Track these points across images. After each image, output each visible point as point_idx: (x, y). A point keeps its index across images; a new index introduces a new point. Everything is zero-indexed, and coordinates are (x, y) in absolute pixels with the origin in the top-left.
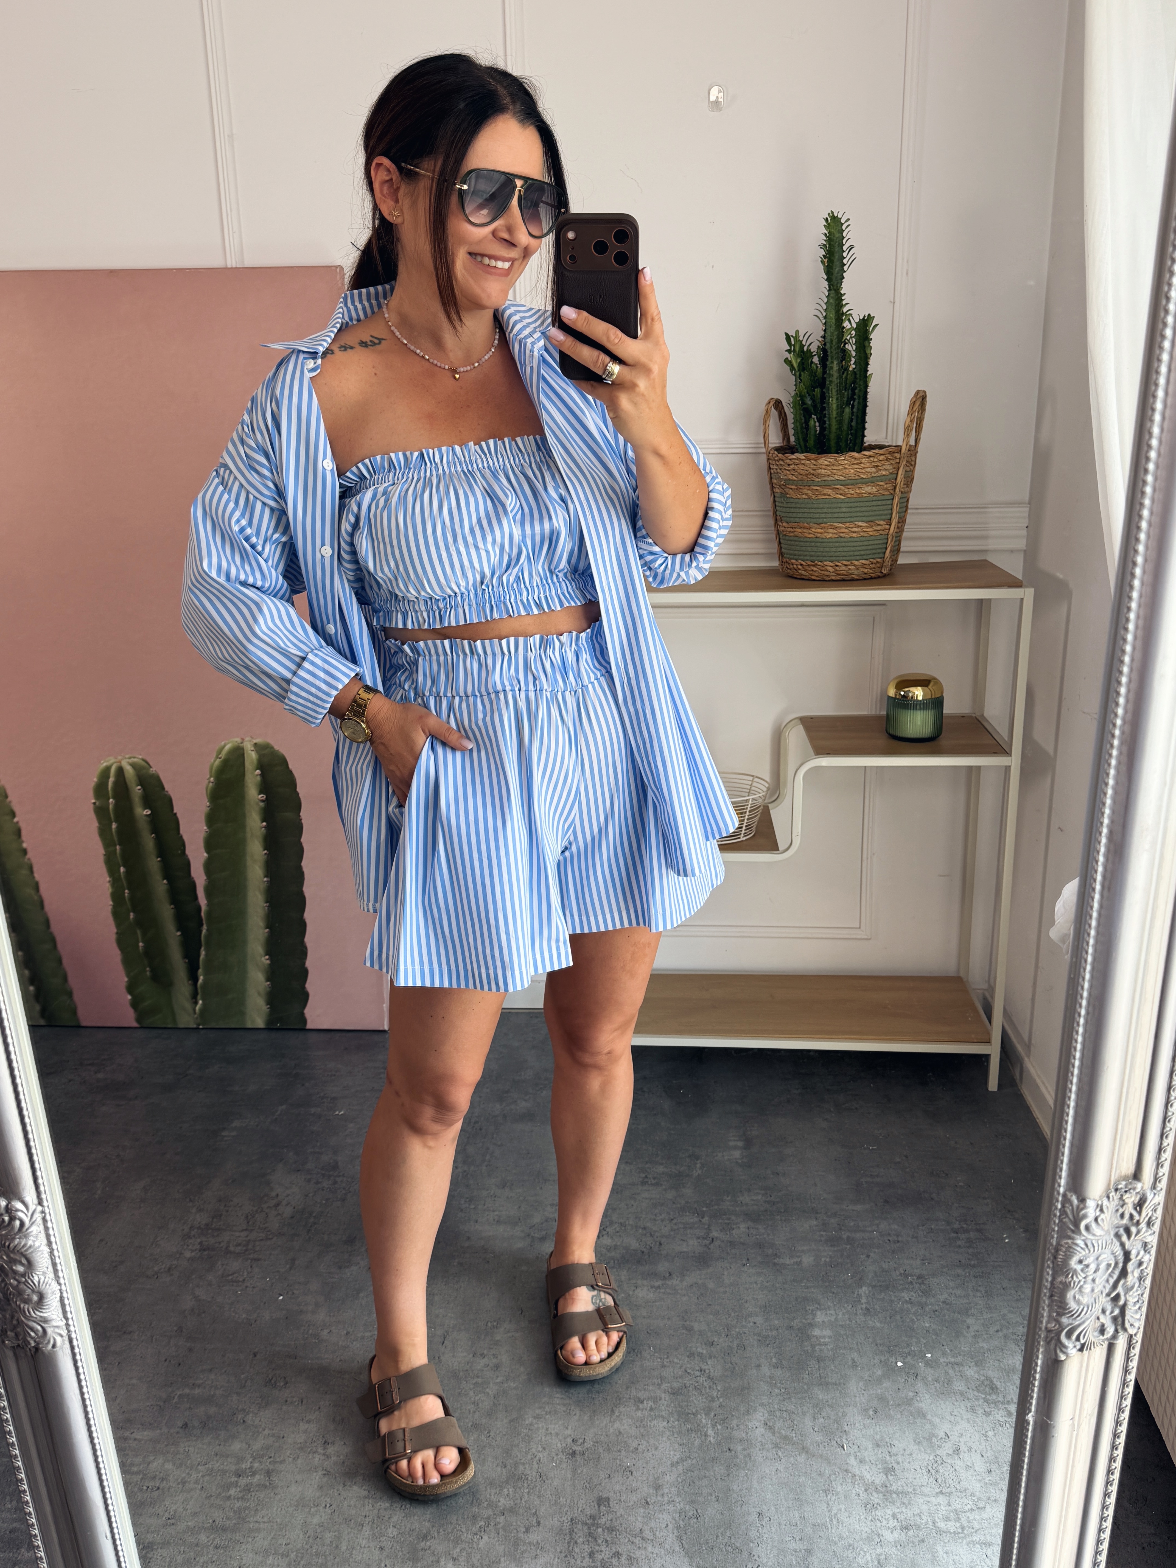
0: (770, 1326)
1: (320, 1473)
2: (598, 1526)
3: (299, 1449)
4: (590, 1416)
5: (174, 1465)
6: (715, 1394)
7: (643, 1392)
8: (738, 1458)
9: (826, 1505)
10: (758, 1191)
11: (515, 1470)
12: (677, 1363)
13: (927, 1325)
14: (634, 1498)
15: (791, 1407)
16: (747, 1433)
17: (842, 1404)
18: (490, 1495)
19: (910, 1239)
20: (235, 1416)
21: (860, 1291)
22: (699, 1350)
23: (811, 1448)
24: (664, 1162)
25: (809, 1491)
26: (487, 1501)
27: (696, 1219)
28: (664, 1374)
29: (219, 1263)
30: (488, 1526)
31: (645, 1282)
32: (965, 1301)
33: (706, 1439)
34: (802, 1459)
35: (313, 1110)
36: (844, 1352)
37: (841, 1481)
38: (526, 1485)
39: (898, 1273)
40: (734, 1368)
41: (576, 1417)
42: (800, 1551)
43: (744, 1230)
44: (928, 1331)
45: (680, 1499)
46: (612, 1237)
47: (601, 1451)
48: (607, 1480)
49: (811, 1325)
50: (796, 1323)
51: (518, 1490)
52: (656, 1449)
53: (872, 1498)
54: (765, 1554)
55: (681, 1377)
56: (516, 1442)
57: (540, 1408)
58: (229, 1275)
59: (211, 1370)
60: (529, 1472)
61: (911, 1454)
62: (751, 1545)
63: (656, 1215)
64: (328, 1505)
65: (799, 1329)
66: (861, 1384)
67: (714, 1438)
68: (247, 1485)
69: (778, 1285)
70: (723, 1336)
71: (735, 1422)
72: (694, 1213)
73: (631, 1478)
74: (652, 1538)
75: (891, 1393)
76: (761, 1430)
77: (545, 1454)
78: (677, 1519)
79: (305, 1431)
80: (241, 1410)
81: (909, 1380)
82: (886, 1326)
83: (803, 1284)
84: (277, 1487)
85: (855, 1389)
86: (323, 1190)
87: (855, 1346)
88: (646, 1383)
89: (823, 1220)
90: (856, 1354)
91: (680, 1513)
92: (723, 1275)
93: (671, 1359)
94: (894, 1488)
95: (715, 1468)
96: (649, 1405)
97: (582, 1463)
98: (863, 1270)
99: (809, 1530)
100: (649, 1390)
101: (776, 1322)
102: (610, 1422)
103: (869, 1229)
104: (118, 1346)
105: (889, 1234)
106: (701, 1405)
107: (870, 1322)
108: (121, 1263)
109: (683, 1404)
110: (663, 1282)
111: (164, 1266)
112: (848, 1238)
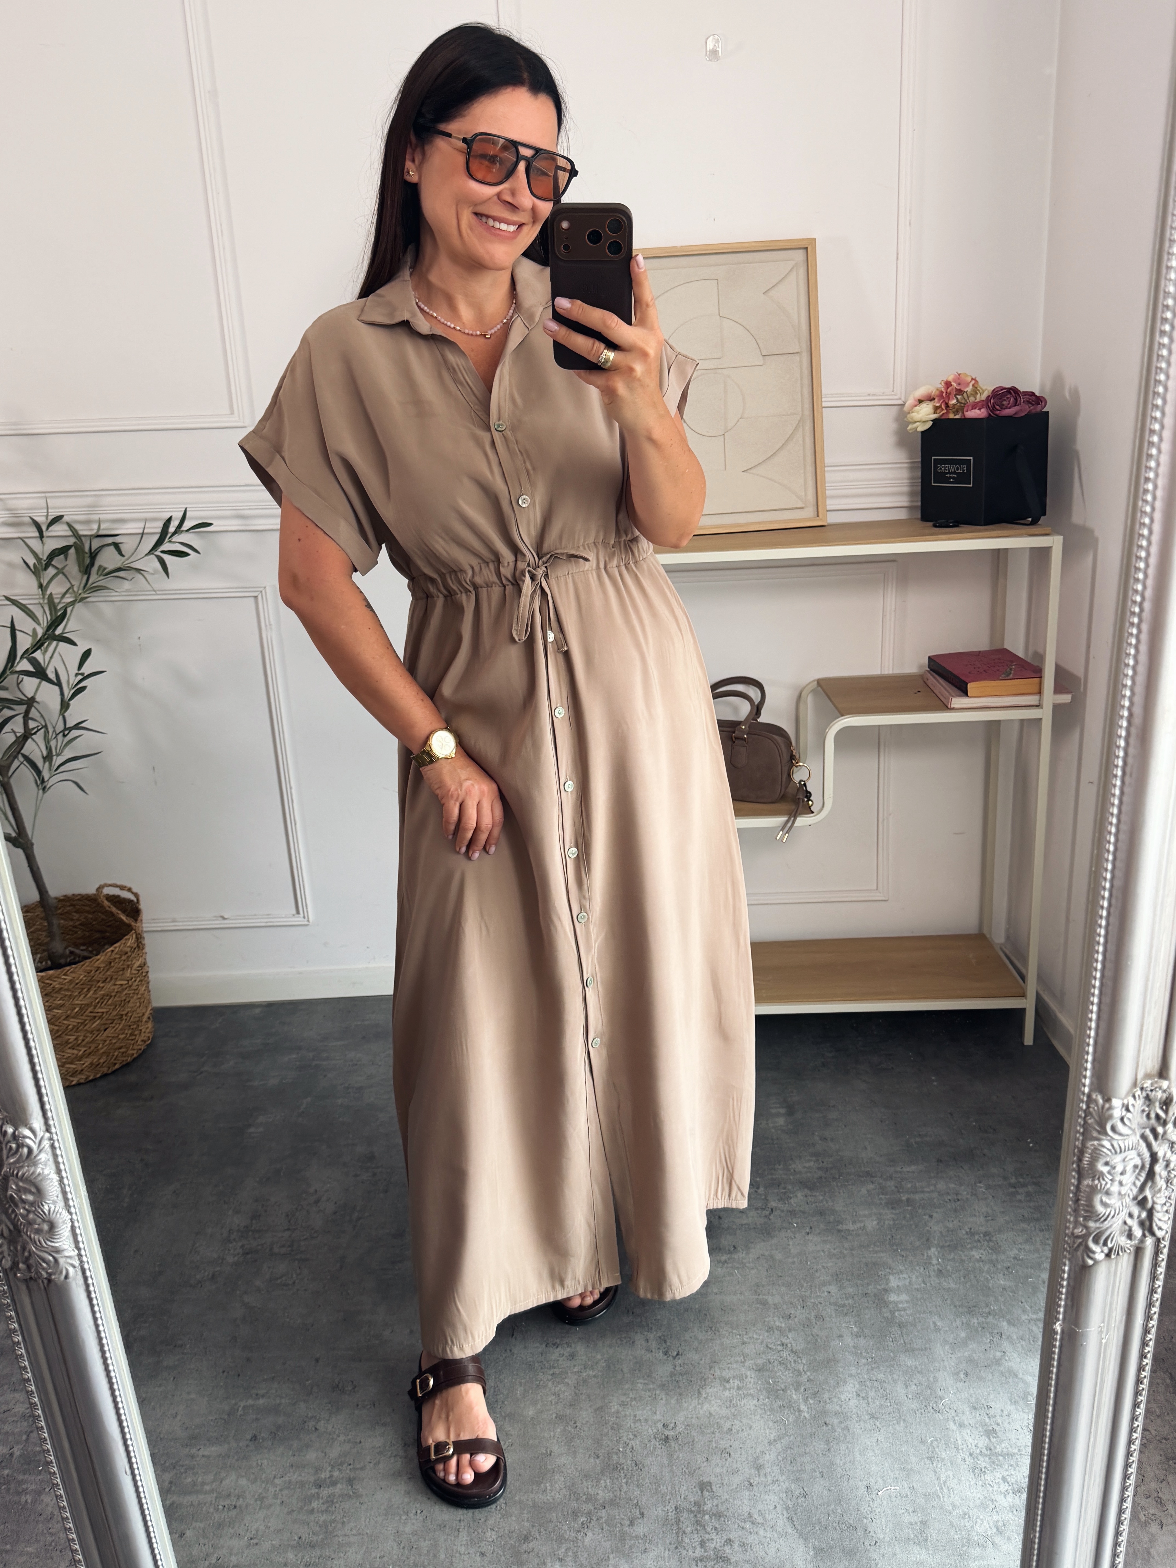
0: (845, 1294)
2: (705, 1513)
3: (378, 1453)
4: (677, 1400)
5: (249, 1480)
6: (801, 1368)
7: (727, 1370)
8: (835, 1431)
9: (933, 1473)
10: (809, 1158)
11: (609, 1459)
12: (757, 1339)
13: (1002, 1283)
14: (736, 1480)
15: (881, 1376)
16: (841, 1406)
17: (932, 1369)
18: (588, 1488)
19: (969, 1197)
20: (306, 1424)
21: (929, 1252)
22: (778, 1323)
23: (908, 1416)
25: (913, 1459)
26: (584, 1494)
28: (746, 1351)
29: (265, 1266)
30: (590, 1522)
32: (1036, 1255)
33: (800, 1415)
34: (900, 1427)
35: (339, 1102)
36: (924, 1316)
37: (944, 1446)
38: (623, 1475)
39: (964, 1232)
40: (816, 1340)
41: (663, 1402)
42: (916, 1523)
43: (802, 1198)
44: (1005, 1289)
45: (784, 1477)
47: (695, 1434)
48: (705, 1464)
49: (886, 1290)
50: (871, 1289)
51: (615, 1481)
52: (750, 1428)
53: (979, 1462)
54: (881, 1529)
55: (764, 1353)
56: (606, 1431)
57: (625, 1394)
58: (278, 1279)
59: (273, 1379)
60: (624, 1461)
61: (1009, 1415)
62: (865, 1521)
64: (419, 1512)
65: (875, 1295)
66: (947, 1347)
67: (808, 1413)
68: (329, 1496)
69: (845, 1252)
70: (799, 1307)
71: (826, 1396)
73: (729, 1459)
74: (760, 1520)
75: (979, 1354)
76: (853, 1402)
77: (638, 1441)
78: (784, 1499)
80: (311, 1418)
81: (994, 1340)
82: (961, 1287)
83: (871, 1249)
84: (361, 1496)
85: (942, 1353)
86: (362, 1182)
87: (934, 1309)
88: (729, 1361)
89: (879, 1184)
90: (936, 1317)
91: (786, 1492)
92: (789, 1245)
93: (750, 1335)
94: (999, 1450)
95: (814, 1444)
96: (736, 1384)
97: (677, 1448)
98: (928, 1231)
99: (921, 1501)
100: (734, 1369)
101: (850, 1290)
102: (699, 1404)
103: (927, 1190)
104: (169, 1360)
105: (948, 1194)
106: (789, 1380)
107: (944, 1283)
108: (161, 1273)
109: (771, 1380)
110: (728, 1256)
111: (206, 1274)
112: (908, 1199)
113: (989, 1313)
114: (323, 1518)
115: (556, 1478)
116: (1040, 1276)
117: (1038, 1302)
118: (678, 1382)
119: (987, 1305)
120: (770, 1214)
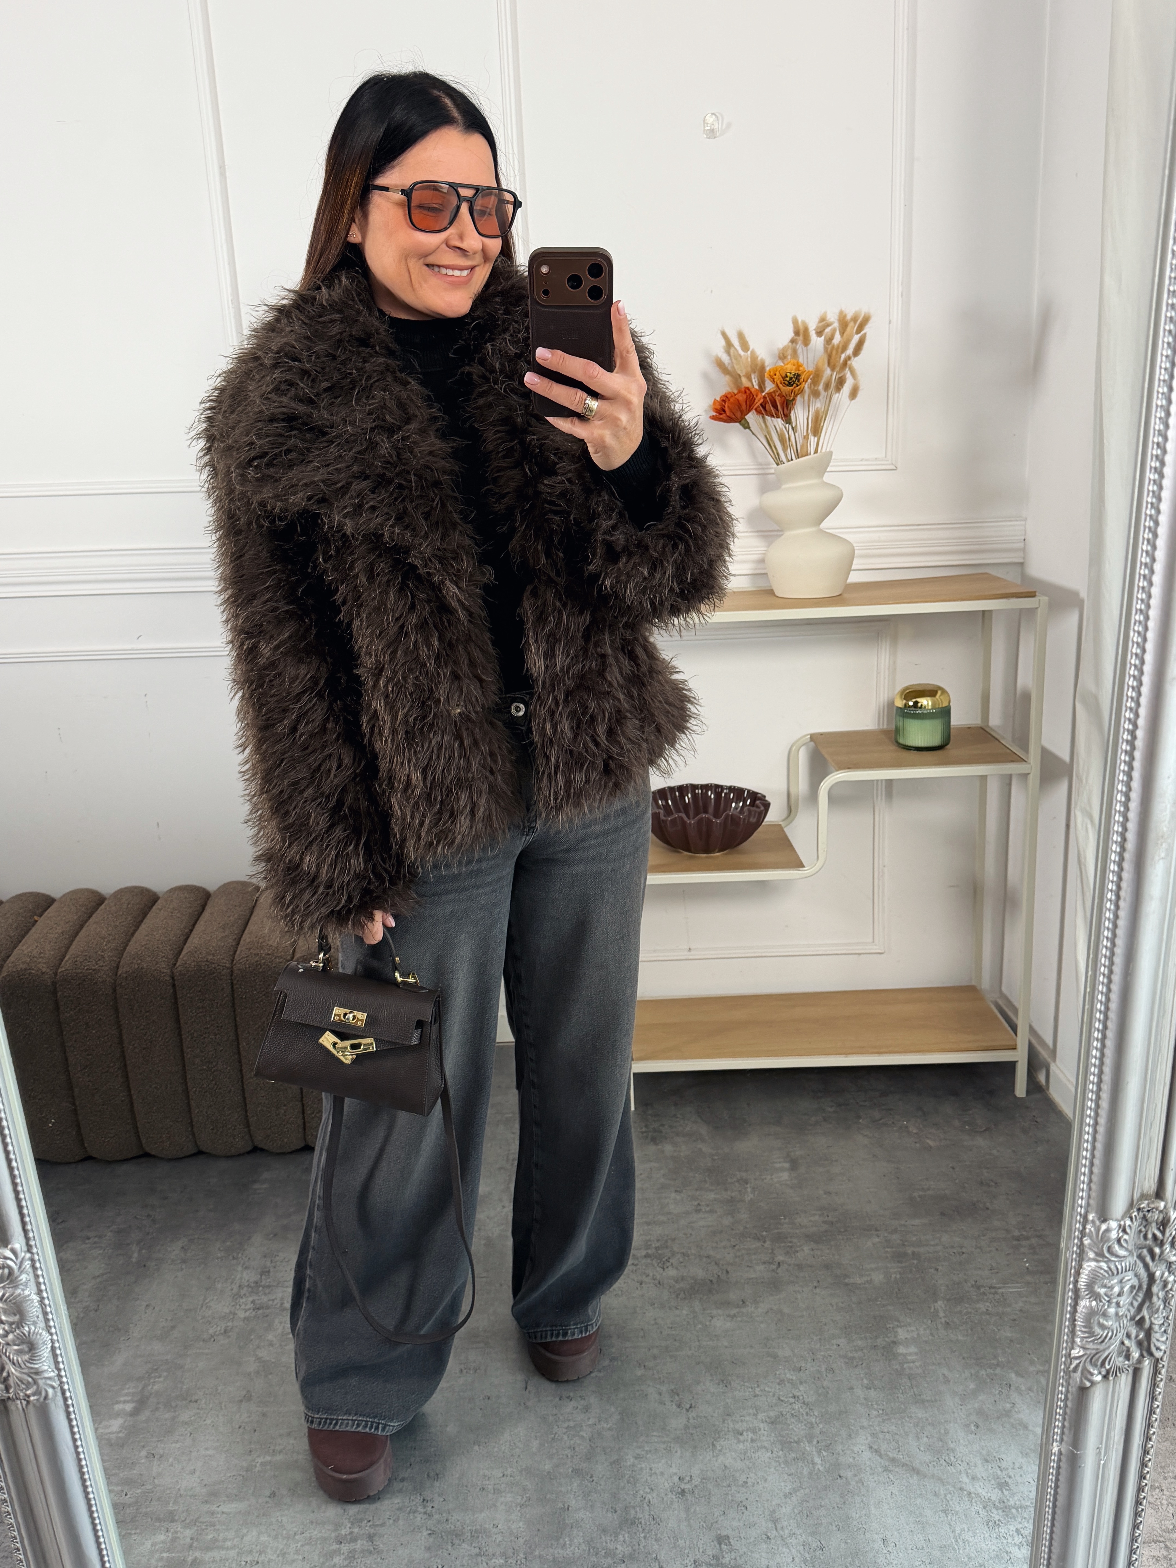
0: (855, 1347)
1: (425, 1533)
4: (692, 1452)
5: (269, 1537)
6: (814, 1420)
7: (740, 1423)
8: (850, 1484)
9: (948, 1526)
10: (814, 1212)
11: (627, 1514)
12: (769, 1392)
13: (1009, 1335)
14: (754, 1533)
15: (893, 1428)
16: (854, 1458)
17: (942, 1421)
18: (606, 1543)
19: (974, 1250)
21: (936, 1305)
22: (789, 1376)
23: (921, 1468)
25: (928, 1512)
26: (603, 1549)
27: (757, 1244)
28: (758, 1403)
31: (720, 1312)
33: (814, 1467)
34: (914, 1480)
36: (933, 1367)
37: (958, 1499)
38: (641, 1530)
39: (969, 1285)
40: (827, 1392)
41: (678, 1455)
43: (809, 1252)
44: (1011, 1341)
45: (801, 1531)
46: (677, 1269)
47: (711, 1487)
48: (722, 1517)
49: (894, 1343)
51: (633, 1535)
52: (766, 1481)
53: (992, 1515)
55: (776, 1405)
56: (622, 1484)
57: (640, 1447)
60: (641, 1516)
61: (1021, 1467)
63: (717, 1243)
65: (883, 1348)
66: (956, 1399)
67: (822, 1465)
69: (853, 1306)
70: (809, 1360)
71: (839, 1448)
72: (754, 1238)
73: (746, 1513)
75: (988, 1406)
76: (867, 1454)
77: (654, 1495)
78: (802, 1552)
81: (1003, 1391)
82: (969, 1339)
83: (878, 1303)
84: (383, 1551)
85: (952, 1404)
87: (943, 1360)
88: (742, 1414)
89: (884, 1237)
90: (945, 1369)
91: (803, 1545)
92: (797, 1299)
93: (762, 1387)
95: (830, 1497)
96: (750, 1437)
97: (693, 1501)
98: (934, 1284)
99: (937, 1553)
100: (747, 1422)
101: (859, 1343)
102: (714, 1456)
103: (932, 1243)
104: (185, 1416)
105: (952, 1247)
106: (802, 1433)
107: (952, 1336)
108: (173, 1327)
109: (784, 1433)
110: (737, 1310)
111: (219, 1328)
112: (913, 1253)
113: (997, 1365)
115: (575, 1532)
118: (692, 1434)
119: (995, 1357)
120: (777, 1268)
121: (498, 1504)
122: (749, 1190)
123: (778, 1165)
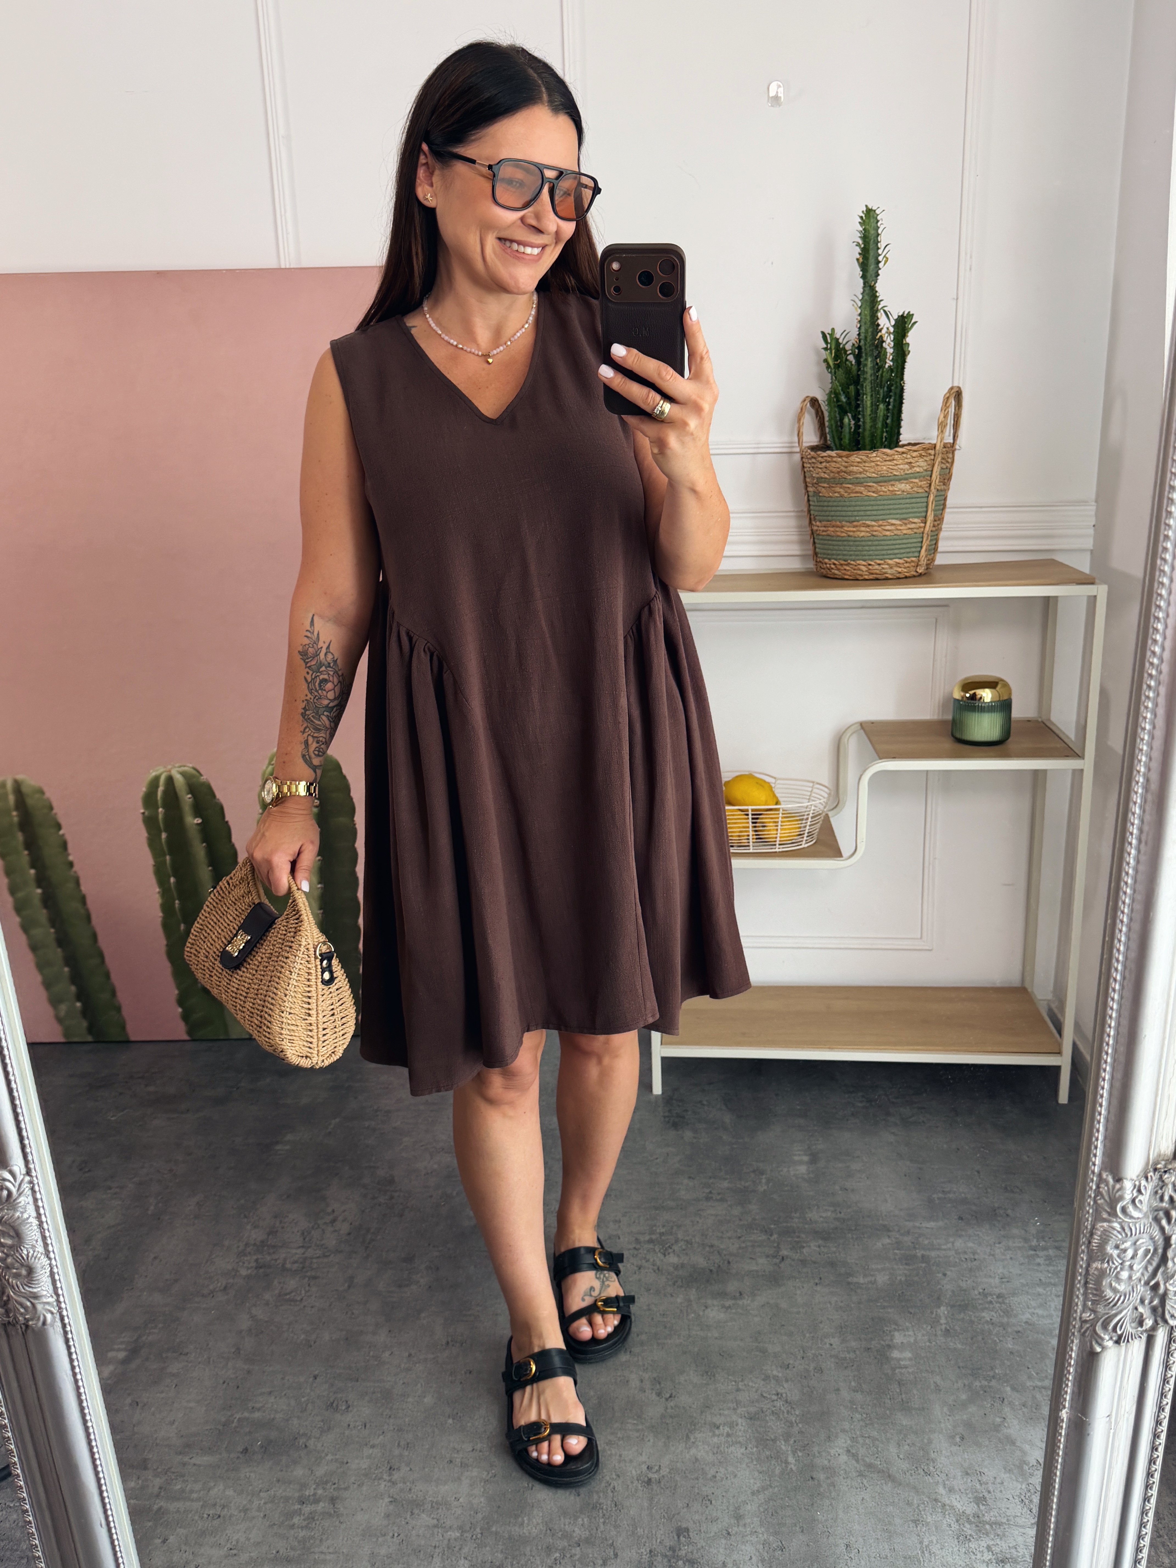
0: (847, 1348)
1: (387, 1500)
2: (679, 1558)
3: (363, 1475)
4: (665, 1442)
5: (235, 1491)
6: (793, 1420)
7: (719, 1416)
8: (821, 1486)
9: (916, 1537)
10: (827, 1208)
11: (589, 1498)
12: (752, 1387)
14: (715, 1528)
15: (875, 1434)
16: (829, 1461)
17: (927, 1430)
18: (565, 1525)
19: (987, 1257)
20: (297, 1441)
21: (939, 1311)
22: (775, 1373)
23: (897, 1475)
24: (728, 1177)
25: (897, 1521)
26: (561, 1530)
27: (764, 1237)
28: (739, 1398)
29: (276, 1282)
30: (563, 1558)
31: (715, 1302)
33: (786, 1467)
34: (888, 1487)
35: (367, 1124)
36: (926, 1375)
37: (931, 1510)
38: (601, 1515)
39: (976, 1292)
40: (812, 1392)
41: (650, 1443)
43: (815, 1248)
44: (1011, 1353)
45: (763, 1529)
46: (678, 1256)
47: (678, 1479)
48: (685, 1510)
49: (889, 1347)
50: (874, 1344)
51: (593, 1520)
52: (735, 1476)
53: (964, 1529)
55: (758, 1401)
57: (612, 1434)
58: (286, 1294)
59: (270, 1393)
60: (604, 1501)
61: (1002, 1483)
63: (722, 1233)
64: (396, 1535)
65: (877, 1351)
66: (945, 1409)
67: (795, 1466)
68: (311, 1513)
69: (853, 1305)
70: (799, 1357)
71: (816, 1449)
72: (761, 1231)
73: (710, 1507)
75: (977, 1418)
76: (844, 1458)
77: (620, 1482)
78: (761, 1551)
79: (369, 1457)
80: (302, 1435)
81: (995, 1404)
82: (968, 1348)
83: (879, 1304)
84: (342, 1515)
85: (939, 1414)
86: (380, 1205)
87: (937, 1369)
88: (721, 1407)
89: (896, 1238)
90: (938, 1377)
91: (763, 1544)
92: (796, 1294)
93: (746, 1382)
94: (987, 1518)
95: (799, 1497)
96: (726, 1431)
97: (658, 1491)
98: (940, 1289)
100: (725, 1415)
101: (853, 1344)
102: (686, 1448)
103: (943, 1247)
104: (175, 1367)
105: (965, 1253)
106: (780, 1431)
107: (951, 1344)
108: (176, 1281)
109: (762, 1429)
110: (733, 1302)
111: (219, 1284)
112: (923, 1256)
113: (993, 1377)
114: (302, 1534)
115: (535, 1512)
116: (1049, 1343)
117: (1045, 1368)
118: (667, 1424)
119: (992, 1369)
120: (780, 1262)
121: (463, 1478)
122: (764, 1181)
123: (796, 1158)
